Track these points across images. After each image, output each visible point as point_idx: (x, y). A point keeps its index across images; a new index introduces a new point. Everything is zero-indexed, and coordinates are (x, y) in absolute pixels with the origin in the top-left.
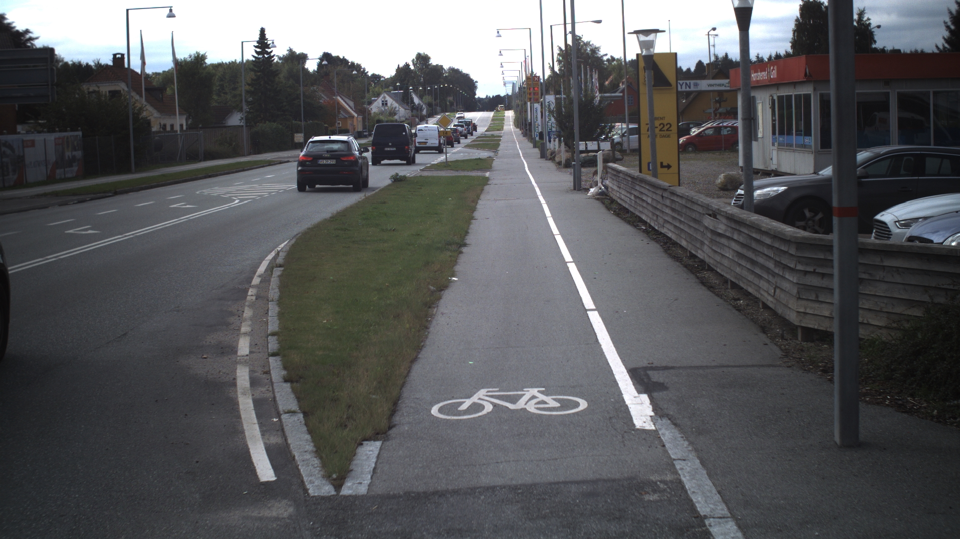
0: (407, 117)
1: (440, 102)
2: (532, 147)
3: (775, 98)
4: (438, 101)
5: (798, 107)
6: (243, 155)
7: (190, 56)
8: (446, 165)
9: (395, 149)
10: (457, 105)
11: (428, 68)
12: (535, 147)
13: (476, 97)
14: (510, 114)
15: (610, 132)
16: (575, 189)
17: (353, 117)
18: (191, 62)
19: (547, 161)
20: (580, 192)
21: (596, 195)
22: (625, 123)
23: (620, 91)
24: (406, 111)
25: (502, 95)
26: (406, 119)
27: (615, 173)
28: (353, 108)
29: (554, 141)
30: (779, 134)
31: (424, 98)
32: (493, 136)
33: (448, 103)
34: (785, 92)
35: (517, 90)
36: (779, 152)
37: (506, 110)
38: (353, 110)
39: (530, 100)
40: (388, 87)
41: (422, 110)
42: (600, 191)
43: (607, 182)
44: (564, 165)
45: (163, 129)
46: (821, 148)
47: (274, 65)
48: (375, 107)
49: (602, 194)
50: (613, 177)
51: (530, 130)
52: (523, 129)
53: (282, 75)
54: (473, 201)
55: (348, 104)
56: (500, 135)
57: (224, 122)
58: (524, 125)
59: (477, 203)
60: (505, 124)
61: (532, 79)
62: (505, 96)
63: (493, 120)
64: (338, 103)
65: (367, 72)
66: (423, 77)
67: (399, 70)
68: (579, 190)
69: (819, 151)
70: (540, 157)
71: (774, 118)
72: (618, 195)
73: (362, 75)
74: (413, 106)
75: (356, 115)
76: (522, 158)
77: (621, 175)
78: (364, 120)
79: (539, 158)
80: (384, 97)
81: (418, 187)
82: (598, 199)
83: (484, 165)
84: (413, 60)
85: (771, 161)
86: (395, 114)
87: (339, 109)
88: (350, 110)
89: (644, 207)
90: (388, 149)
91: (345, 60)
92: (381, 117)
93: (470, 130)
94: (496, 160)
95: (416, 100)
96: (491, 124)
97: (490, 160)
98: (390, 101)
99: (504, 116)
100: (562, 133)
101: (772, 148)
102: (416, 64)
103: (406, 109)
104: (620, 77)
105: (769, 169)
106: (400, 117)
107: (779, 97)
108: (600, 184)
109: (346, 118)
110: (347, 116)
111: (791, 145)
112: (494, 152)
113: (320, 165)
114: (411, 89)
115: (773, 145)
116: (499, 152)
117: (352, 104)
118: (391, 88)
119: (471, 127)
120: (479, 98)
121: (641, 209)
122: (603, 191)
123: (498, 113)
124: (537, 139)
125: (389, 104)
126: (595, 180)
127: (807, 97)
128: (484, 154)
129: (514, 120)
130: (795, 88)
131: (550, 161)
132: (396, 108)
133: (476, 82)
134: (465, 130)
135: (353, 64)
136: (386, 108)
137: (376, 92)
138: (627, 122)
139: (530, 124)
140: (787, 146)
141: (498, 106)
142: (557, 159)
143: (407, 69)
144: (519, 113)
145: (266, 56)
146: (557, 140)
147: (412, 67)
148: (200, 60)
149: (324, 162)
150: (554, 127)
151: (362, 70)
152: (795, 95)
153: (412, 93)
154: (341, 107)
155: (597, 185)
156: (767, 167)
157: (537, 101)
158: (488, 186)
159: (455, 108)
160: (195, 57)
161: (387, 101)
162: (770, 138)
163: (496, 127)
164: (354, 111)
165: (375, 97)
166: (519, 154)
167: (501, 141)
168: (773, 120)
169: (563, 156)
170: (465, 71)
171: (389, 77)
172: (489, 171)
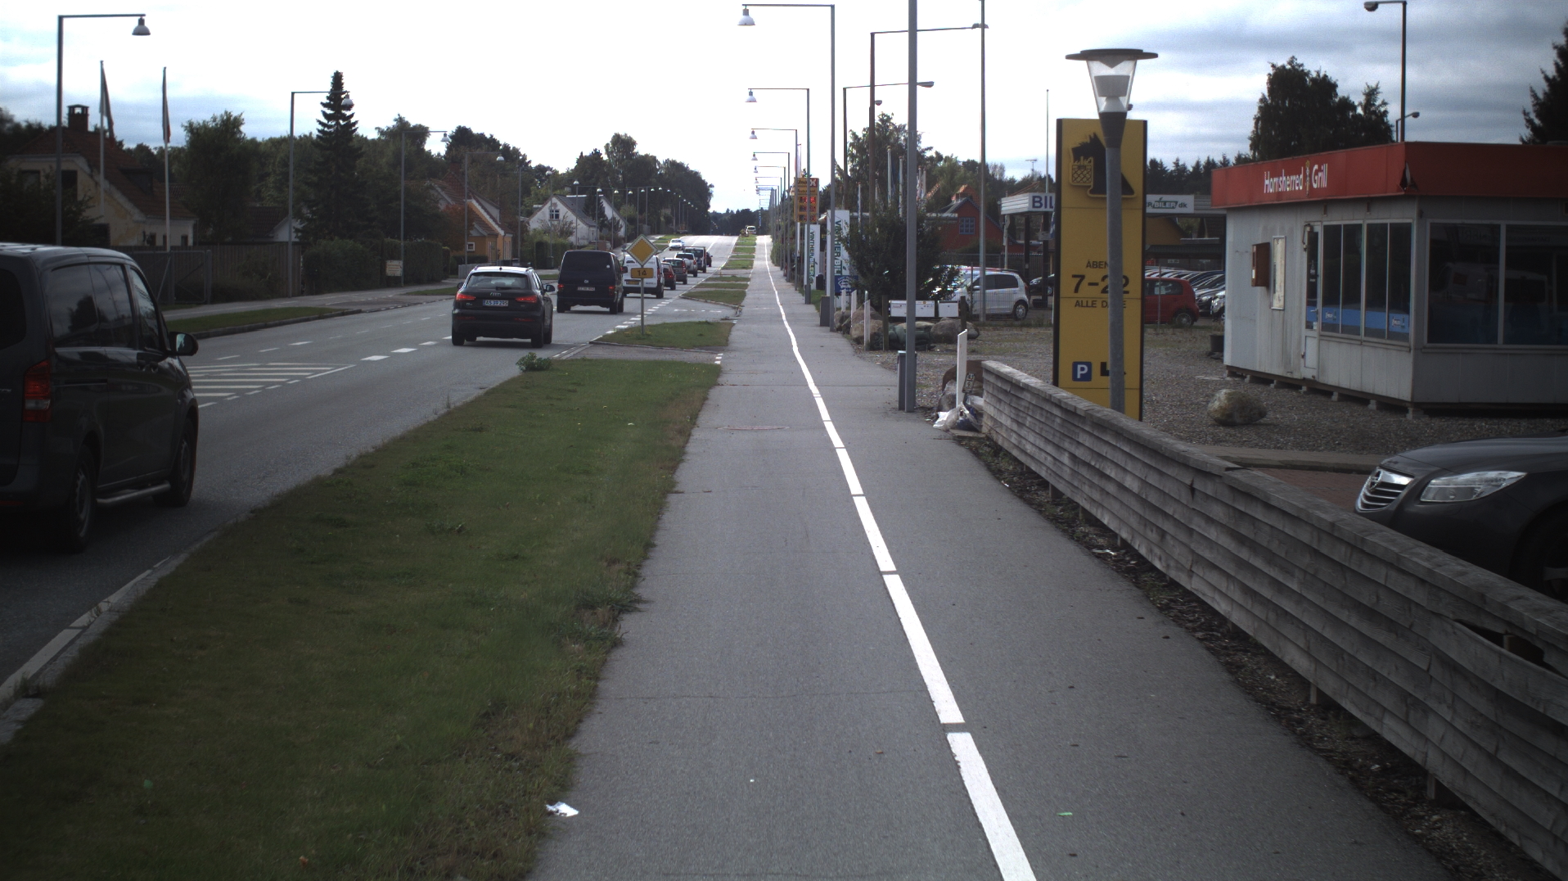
0: (592, 238)
1: (648, 216)
2: (804, 301)
3: (1319, 229)
4: (646, 214)
5: (1375, 251)
6: (285, 296)
7: (214, 119)
8: (641, 336)
9: (593, 289)
10: (677, 223)
11: (631, 159)
12: (808, 302)
13: (710, 210)
14: (764, 242)
15: (949, 282)
16: (901, 408)
17: (496, 235)
18: (215, 130)
19: (832, 334)
20: (914, 416)
21: (952, 428)
22: (977, 265)
23: (952, 209)
24: (592, 229)
25: (753, 209)
26: (590, 243)
27: (1008, 388)
28: (498, 220)
29: (849, 294)
30: (1326, 303)
31: (622, 208)
32: (734, 277)
33: (662, 219)
34: (1341, 218)
35: (779, 200)
36: (1323, 342)
37: (758, 234)
38: (497, 223)
39: (801, 218)
40: (563, 188)
41: (617, 228)
42: (961, 418)
43: (979, 401)
44: (868, 344)
45: (148, 242)
46: (1429, 341)
47: (354, 140)
48: (537, 222)
49: (965, 425)
50: (1001, 396)
51: (801, 272)
52: (786, 268)
53: (384, 160)
54: (680, 432)
55: (488, 213)
56: (746, 276)
57: (271, 235)
58: (789, 261)
59: (690, 435)
60: (756, 257)
61: (805, 183)
62: (758, 211)
63: (735, 250)
64: (471, 211)
65: (530, 162)
66: (622, 174)
67: (582, 160)
68: (911, 411)
69: (1425, 348)
70: (819, 323)
71: (1313, 271)
72: (1013, 440)
73: (521, 166)
74: (603, 221)
75: (502, 233)
76: (786, 323)
77: (1027, 396)
78: (514, 241)
79: (817, 326)
80: (555, 205)
81: (570, 387)
82: (959, 440)
83: (713, 336)
84: (607, 146)
85: (1302, 360)
86: (571, 233)
87: (471, 221)
88: (493, 224)
89: (1108, 493)
90: (583, 289)
91: (494, 140)
92: (546, 238)
93: (701, 264)
94: (738, 326)
95: (609, 212)
96: (732, 257)
97: (726, 326)
98: (563, 210)
99: (755, 244)
100: (861, 281)
101: (1305, 332)
102: (612, 152)
103: (590, 226)
104: (954, 186)
105: (1296, 376)
106: (578, 239)
107: (1327, 229)
108: (959, 404)
109: (484, 236)
110: (486, 234)
111: (1356, 331)
112: (734, 308)
113: (487, 307)
114: (600, 193)
115: (1309, 326)
116: (744, 310)
117: (496, 213)
118: (567, 189)
119: (703, 258)
120: (714, 213)
121: (1096, 496)
122: (968, 420)
123: (745, 238)
124: (813, 286)
125: (561, 217)
126: (949, 393)
127: (1401, 233)
128: (715, 312)
129: (772, 252)
130: (1368, 210)
131: (839, 335)
132: (571, 223)
133: (711, 186)
134: (695, 263)
135: (506, 147)
136: (556, 223)
137: (542, 195)
138: (982, 264)
139: (801, 260)
140: (1342, 332)
141: (745, 228)
142: (855, 333)
143: (596, 159)
144: (780, 239)
145: (342, 122)
146: (854, 294)
147: (605, 157)
148: (231, 126)
149: (492, 303)
150: (845, 268)
151: (521, 157)
152: (1369, 225)
153: (602, 200)
154: (473, 216)
155: (952, 405)
156: (1291, 373)
157: (813, 221)
158: (718, 388)
159: (674, 227)
160: (223, 121)
161: (557, 211)
162: (1301, 313)
163: (740, 263)
164: (499, 226)
165: (540, 204)
166: (781, 316)
167: (749, 288)
168: (1312, 277)
169: (867, 326)
170: (692, 168)
171: (564, 171)
172: (723, 351)
